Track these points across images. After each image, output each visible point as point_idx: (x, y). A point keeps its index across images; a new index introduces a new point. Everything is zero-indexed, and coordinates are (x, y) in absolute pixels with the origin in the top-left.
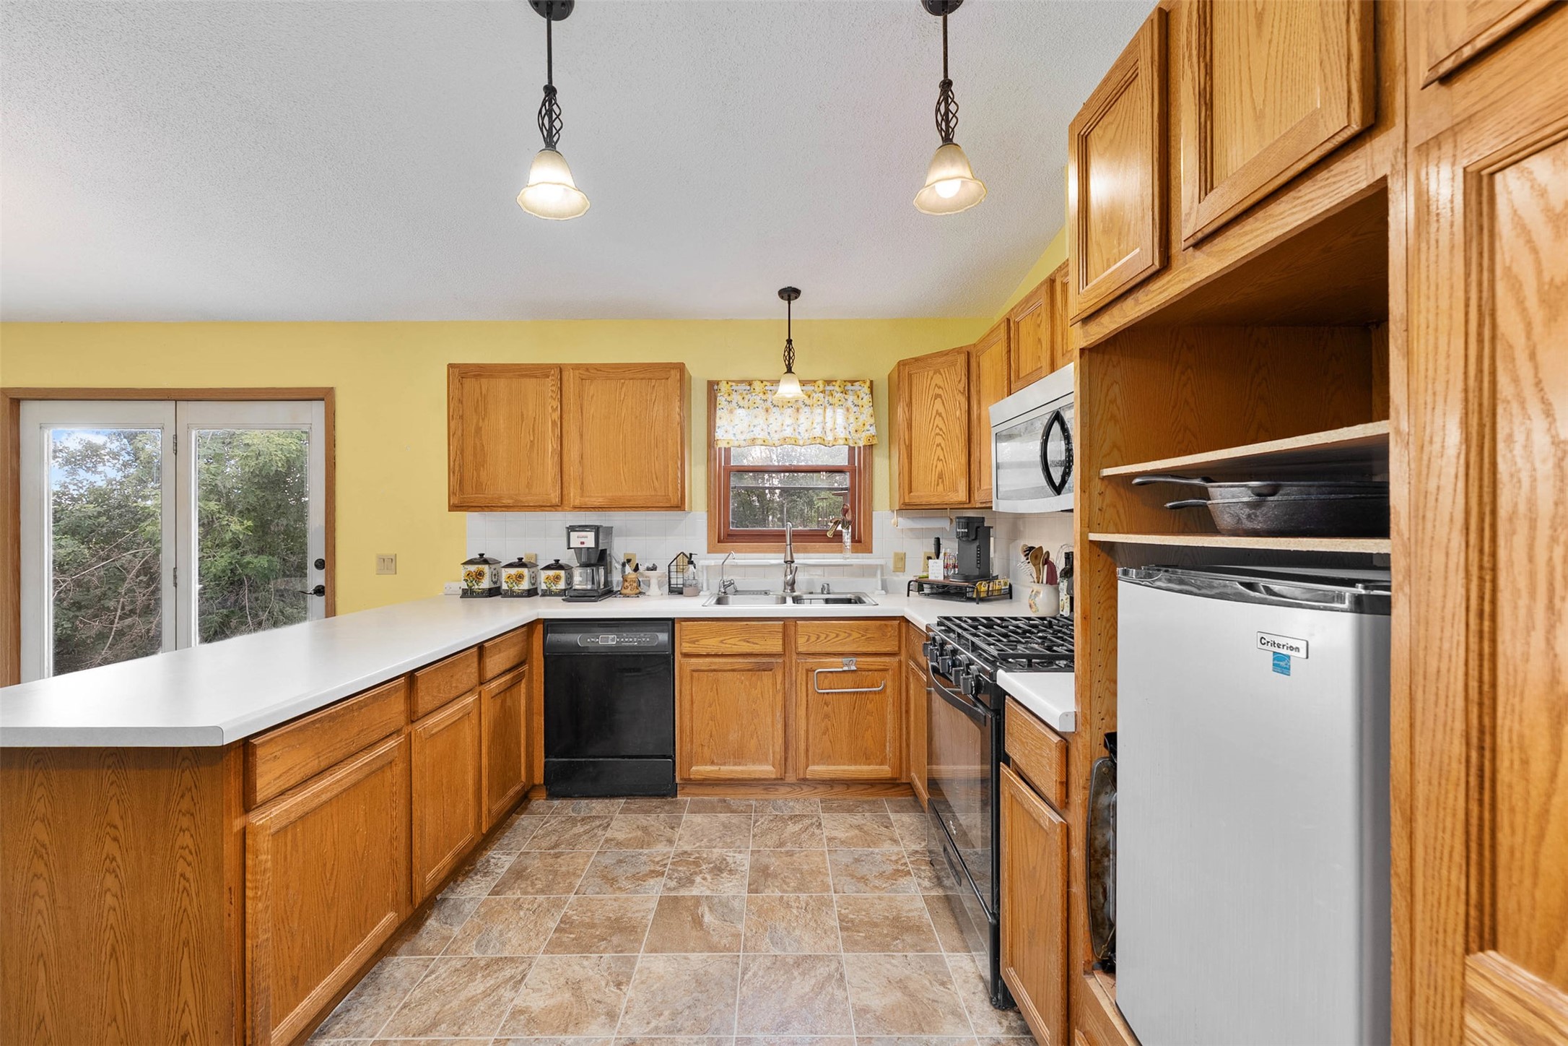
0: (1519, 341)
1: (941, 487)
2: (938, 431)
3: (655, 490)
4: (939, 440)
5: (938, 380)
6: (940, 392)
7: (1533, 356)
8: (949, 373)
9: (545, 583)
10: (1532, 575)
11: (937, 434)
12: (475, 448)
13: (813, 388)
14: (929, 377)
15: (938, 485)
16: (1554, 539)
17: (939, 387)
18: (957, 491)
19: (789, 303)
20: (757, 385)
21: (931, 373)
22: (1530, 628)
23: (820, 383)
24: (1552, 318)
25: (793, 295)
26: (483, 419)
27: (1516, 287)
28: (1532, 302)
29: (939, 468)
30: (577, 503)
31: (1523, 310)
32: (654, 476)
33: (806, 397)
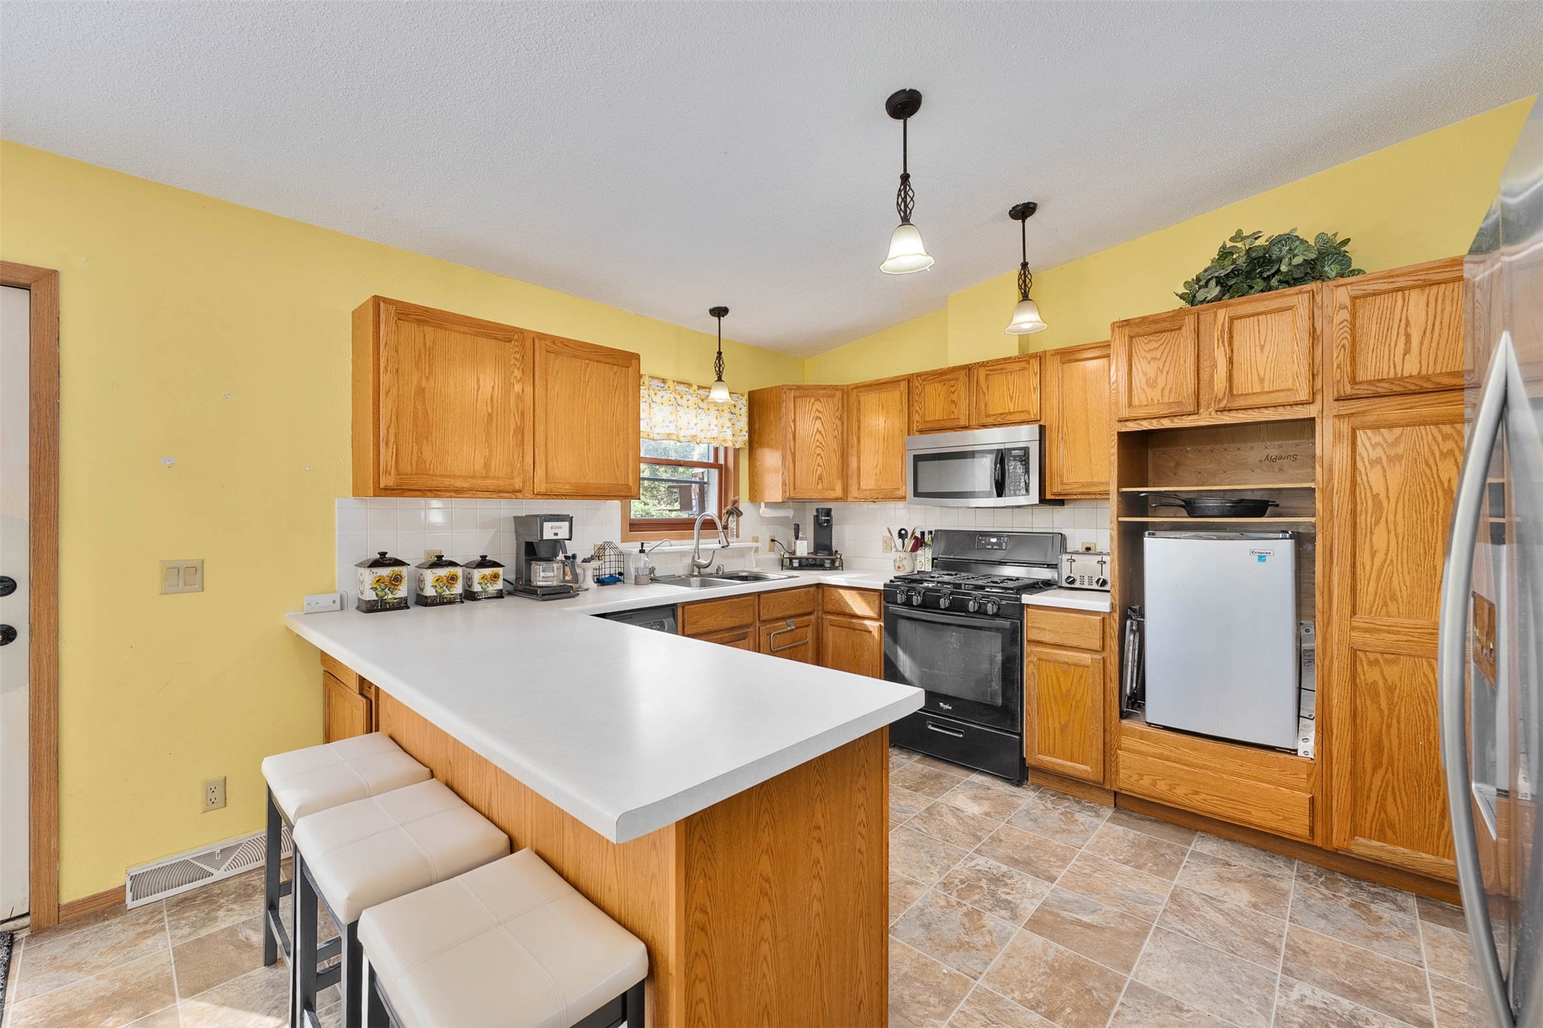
0: (1363, 471)
1: (820, 486)
2: (818, 444)
3: (616, 478)
4: (819, 451)
5: (818, 406)
6: (820, 415)
7: (1367, 475)
8: (828, 403)
9: (480, 583)
10: (1366, 525)
11: (818, 446)
12: (415, 414)
13: (687, 390)
14: (811, 403)
15: (818, 484)
16: (1372, 516)
17: (819, 412)
18: (834, 490)
19: (719, 319)
20: (670, 383)
21: (813, 400)
22: (1366, 536)
23: (695, 387)
24: (1371, 467)
25: (722, 313)
26: (427, 379)
27: (1362, 459)
28: (1367, 463)
29: (819, 472)
30: (543, 490)
31: (1364, 465)
32: (616, 464)
33: (700, 401)
